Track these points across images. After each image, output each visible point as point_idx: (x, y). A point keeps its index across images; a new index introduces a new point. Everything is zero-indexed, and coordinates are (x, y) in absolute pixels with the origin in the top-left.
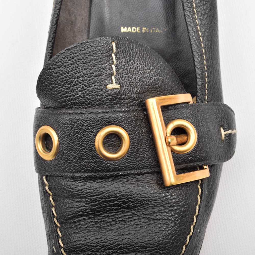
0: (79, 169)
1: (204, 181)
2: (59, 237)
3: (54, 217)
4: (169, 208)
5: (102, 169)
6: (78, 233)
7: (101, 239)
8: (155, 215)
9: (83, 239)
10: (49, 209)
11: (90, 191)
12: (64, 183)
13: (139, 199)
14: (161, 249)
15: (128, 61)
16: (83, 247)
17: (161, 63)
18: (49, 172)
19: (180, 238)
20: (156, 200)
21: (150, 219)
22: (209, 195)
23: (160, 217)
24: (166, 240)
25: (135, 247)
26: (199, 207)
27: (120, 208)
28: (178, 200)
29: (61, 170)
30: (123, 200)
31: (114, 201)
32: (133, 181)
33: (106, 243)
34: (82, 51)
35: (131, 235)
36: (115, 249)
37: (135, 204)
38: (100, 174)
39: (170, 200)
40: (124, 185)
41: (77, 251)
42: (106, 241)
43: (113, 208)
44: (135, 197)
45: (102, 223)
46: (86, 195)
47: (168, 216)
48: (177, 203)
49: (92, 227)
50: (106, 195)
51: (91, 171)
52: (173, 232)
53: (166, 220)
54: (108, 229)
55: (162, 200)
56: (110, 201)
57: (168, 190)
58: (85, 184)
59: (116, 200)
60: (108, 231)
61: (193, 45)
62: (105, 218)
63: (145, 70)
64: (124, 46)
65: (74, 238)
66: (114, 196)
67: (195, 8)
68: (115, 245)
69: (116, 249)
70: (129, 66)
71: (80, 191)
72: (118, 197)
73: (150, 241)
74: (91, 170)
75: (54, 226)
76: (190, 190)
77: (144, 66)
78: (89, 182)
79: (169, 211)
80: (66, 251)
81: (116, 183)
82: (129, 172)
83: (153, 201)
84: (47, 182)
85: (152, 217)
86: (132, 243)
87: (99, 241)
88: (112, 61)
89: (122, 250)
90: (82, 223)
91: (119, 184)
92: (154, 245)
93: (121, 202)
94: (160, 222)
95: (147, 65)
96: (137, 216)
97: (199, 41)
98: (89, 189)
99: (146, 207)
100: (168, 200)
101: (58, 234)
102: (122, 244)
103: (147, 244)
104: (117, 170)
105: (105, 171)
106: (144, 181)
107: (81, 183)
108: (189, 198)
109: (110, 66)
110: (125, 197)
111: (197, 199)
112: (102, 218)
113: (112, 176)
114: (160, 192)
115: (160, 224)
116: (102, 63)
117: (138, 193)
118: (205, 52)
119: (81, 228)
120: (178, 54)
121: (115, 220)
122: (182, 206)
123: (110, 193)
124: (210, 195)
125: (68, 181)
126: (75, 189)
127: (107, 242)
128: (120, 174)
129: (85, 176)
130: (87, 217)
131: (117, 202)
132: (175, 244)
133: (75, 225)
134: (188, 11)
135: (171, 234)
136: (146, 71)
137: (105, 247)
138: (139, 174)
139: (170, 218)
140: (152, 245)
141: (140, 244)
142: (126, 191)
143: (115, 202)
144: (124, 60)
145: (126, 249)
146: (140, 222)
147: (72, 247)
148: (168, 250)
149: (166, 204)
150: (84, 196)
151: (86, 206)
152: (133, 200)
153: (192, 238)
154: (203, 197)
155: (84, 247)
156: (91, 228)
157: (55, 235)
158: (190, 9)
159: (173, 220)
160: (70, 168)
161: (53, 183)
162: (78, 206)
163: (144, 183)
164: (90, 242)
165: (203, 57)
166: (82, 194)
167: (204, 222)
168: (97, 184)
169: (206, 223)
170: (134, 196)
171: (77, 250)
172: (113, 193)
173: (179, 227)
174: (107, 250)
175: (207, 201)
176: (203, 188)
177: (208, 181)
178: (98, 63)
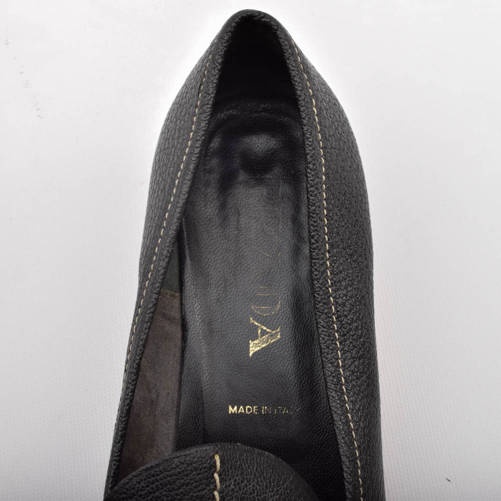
15: (239, 483)
17: (291, 479)
34: (168, 471)
61: (341, 444)
63: (266, 493)
64: (233, 459)
67: (344, 385)
70: (240, 490)
77: (264, 487)
88: (214, 484)
95: (268, 485)
97: (351, 437)
109: (211, 493)
116: (199, 488)
118: (360, 454)
120: (317, 447)
134: (333, 390)
136: (267, 495)
144: (232, 481)
158: (336, 386)
165: (357, 463)
178: (193, 490)
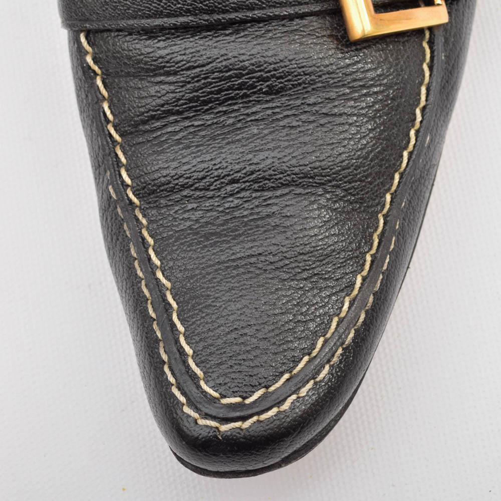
0: (158, 8)
1: (436, 32)
2: (120, 165)
3: (108, 121)
4: (362, 90)
5: (209, 7)
6: (163, 152)
7: (213, 162)
8: (330, 105)
9: (175, 164)
10: (97, 106)
11: (185, 57)
12: (126, 44)
13: (295, 71)
14: (346, 180)
16: (174, 183)
18: (93, 21)
19: (386, 156)
20: (332, 73)
21: (320, 114)
22: (449, 65)
23: (342, 110)
24: (356, 159)
25: (288, 175)
26: (428, 90)
27: (251, 93)
28: (379, 72)
29: (119, 14)
30: (259, 74)
31: (239, 76)
32: (278, 31)
33: (225, 170)
35: (279, 150)
36: (244, 182)
37: (286, 81)
38: (206, 17)
39: (363, 72)
40: (260, 40)
41: (162, 191)
42: (225, 165)
43: (238, 94)
44: (286, 66)
45: (213, 127)
46: (177, 68)
47: (358, 108)
48: (379, 80)
49: (193, 138)
50: (219, 65)
51: (185, 12)
52: (372, 141)
53: (355, 115)
54: (228, 138)
55: (344, 72)
56: (230, 77)
57: (357, 50)
58: (173, 43)
59: (244, 75)
60: (228, 143)
62: (220, 117)
65: (154, 162)
66: (237, 66)
68: (245, 174)
69: (247, 181)
71: (163, 58)
72: (247, 68)
73: (321, 161)
74: (186, 9)
75: (108, 143)
76: (405, 51)
78: (181, 38)
79: (360, 97)
80: (138, 193)
81: (241, 37)
82: (270, 12)
83: (324, 74)
84: (90, 46)
85: (324, 111)
86: (282, 168)
87: (209, 167)
89: (261, 184)
90: (169, 129)
91: (249, 39)
92: (331, 169)
93: (254, 80)
94: (341, 120)
96: (291, 108)
98: (183, 52)
99: (309, 89)
100: (357, 71)
101: (119, 158)
102: (259, 171)
103: (316, 169)
104: (243, 9)
105: (216, 11)
106: (304, 31)
107: (164, 41)
108: (404, 68)
110: (262, 68)
111: (423, 70)
112: (212, 116)
113: (231, 23)
114: (340, 55)
115: (343, 124)
117: (291, 58)
119: (169, 141)
121: (242, 119)
122: (389, 87)
123: (228, 59)
124: (451, 65)
125: (134, 40)
126: (151, 55)
127: (227, 167)
128: (250, 17)
129: (173, 24)
130: (180, 117)
131: (246, 79)
132: (377, 169)
133: (154, 136)
135: (368, 146)
137: (223, 178)
138: (291, 18)
139: (364, 112)
140: (326, 171)
141: (301, 168)
142: (264, 55)
143: (240, 78)
145: (269, 180)
146: (297, 121)
147: (150, 184)
148: (361, 181)
149: (355, 80)
150: (172, 69)
151: (177, 92)
152: (280, 73)
153: (414, 157)
154: (435, 67)
155: (176, 182)
156: (189, 139)
157: (112, 161)
159: (370, 117)
160: (139, 7)
161: (101, 46)
162: (159, 92)
163: (304, 36)
164: (189, 169)
166: (168, 65)
167: (440, 125)
168: (201, 42)
169: (443, 128)
170: (282, 64)
171: (162, 188)
172: (236, 59)
173: (384, 131)
174: (227, 184)
175: (443, 78)
176: (434, 48)
177: (446, 33)
